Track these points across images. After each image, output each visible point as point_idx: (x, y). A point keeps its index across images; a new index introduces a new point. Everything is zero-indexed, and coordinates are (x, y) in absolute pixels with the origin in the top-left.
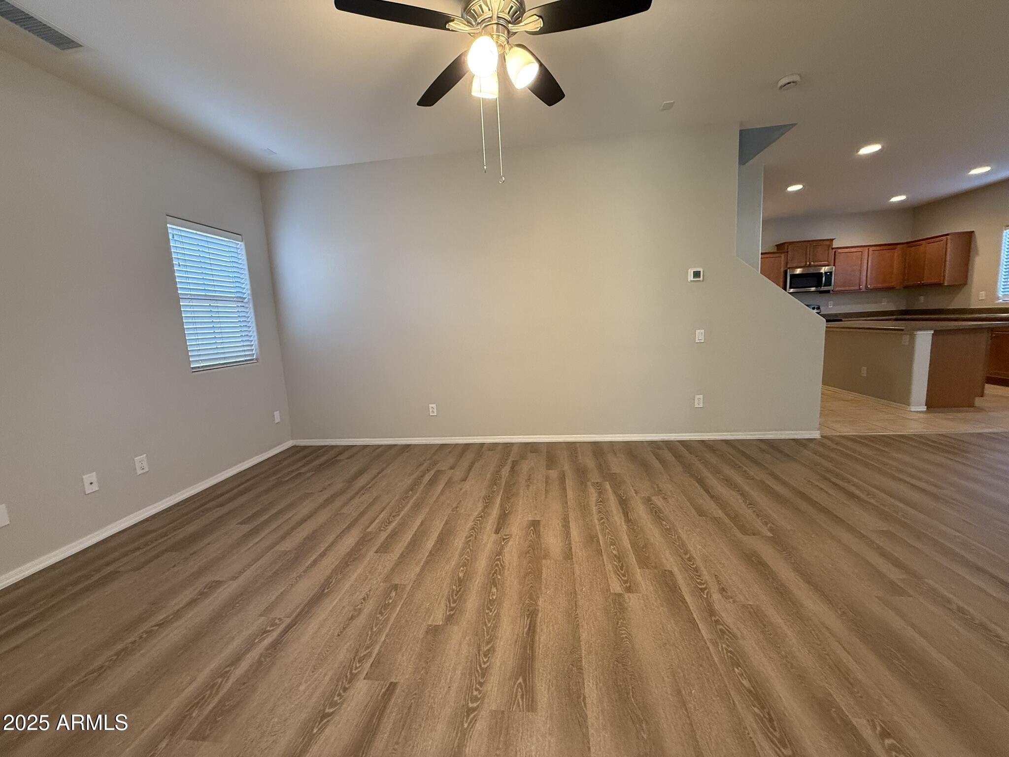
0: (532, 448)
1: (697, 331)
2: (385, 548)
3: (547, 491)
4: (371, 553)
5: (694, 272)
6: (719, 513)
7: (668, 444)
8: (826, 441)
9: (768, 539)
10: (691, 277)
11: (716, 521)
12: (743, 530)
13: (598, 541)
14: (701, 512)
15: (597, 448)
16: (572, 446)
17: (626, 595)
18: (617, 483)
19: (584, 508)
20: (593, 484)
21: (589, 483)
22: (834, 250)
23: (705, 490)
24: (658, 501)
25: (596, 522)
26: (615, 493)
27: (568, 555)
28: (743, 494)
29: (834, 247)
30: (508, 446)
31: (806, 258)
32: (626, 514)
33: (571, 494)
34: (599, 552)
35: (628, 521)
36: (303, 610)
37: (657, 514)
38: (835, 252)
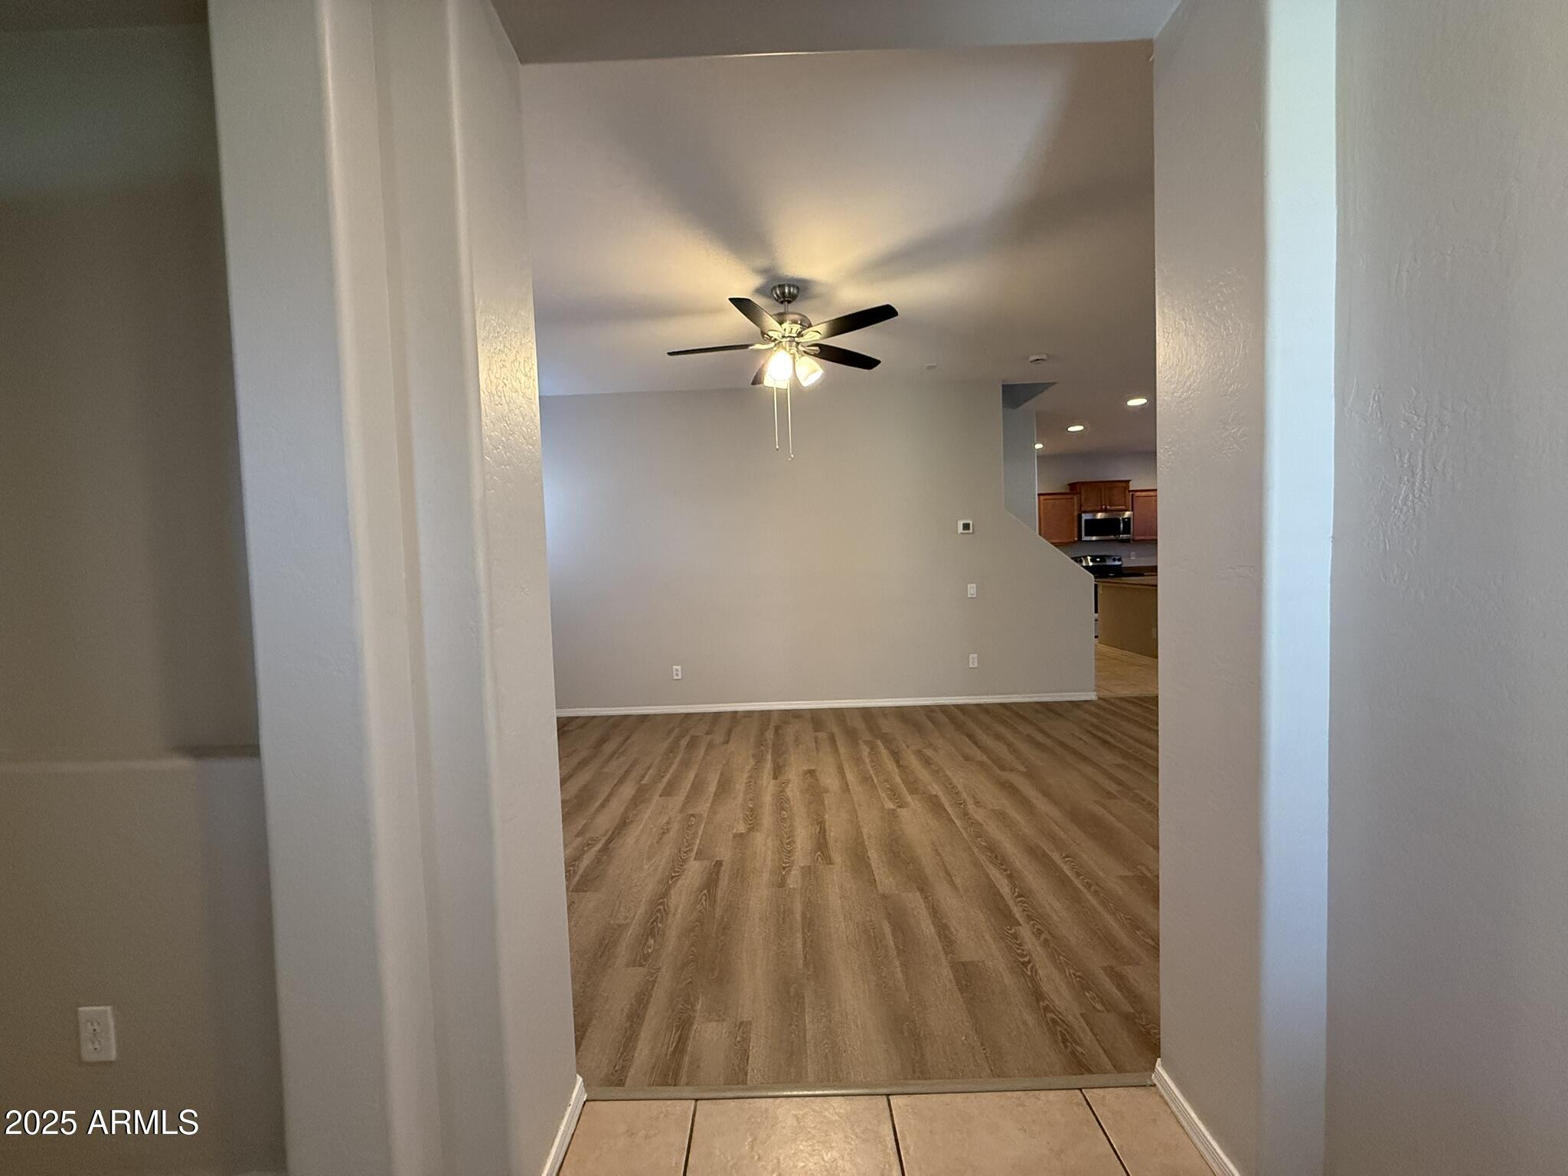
0: (796, 714)
1: (969, 586)
2: (668, 792)
3: (817, 749)
4: (656, 797)
5: (964, 524)
6: (984, 758)
7: (943, 708)
8: (1101, 702)
9: (1022, 773)
10: (960, 529)
11: (982, 764)
12: (1002, 768)
13: (873, 780)
14: (967, 758)
15: (867, 713)
16: (839, 713)
17: (899, 810)
18: (888, 740)
19: (857, 760)
20: (866, 742)
21: (860, 742)
22: (1131, 493)
23: (973, 743)
24: (929, 752)
25: (869, 767)
26: (887, 748)
27: (846, 788)
28: (1009, 745)
29: (1131, 489)
30: (766, 714)
31: (1101, 502)
32: (897, 762)
33: (842, 750)
34: (874, 787)
35: (899, 766)
36: (613, 833)
37: (927, 762)
38: (1132, 495)
